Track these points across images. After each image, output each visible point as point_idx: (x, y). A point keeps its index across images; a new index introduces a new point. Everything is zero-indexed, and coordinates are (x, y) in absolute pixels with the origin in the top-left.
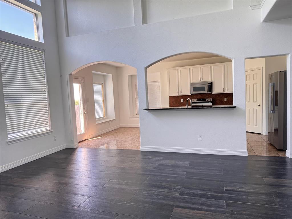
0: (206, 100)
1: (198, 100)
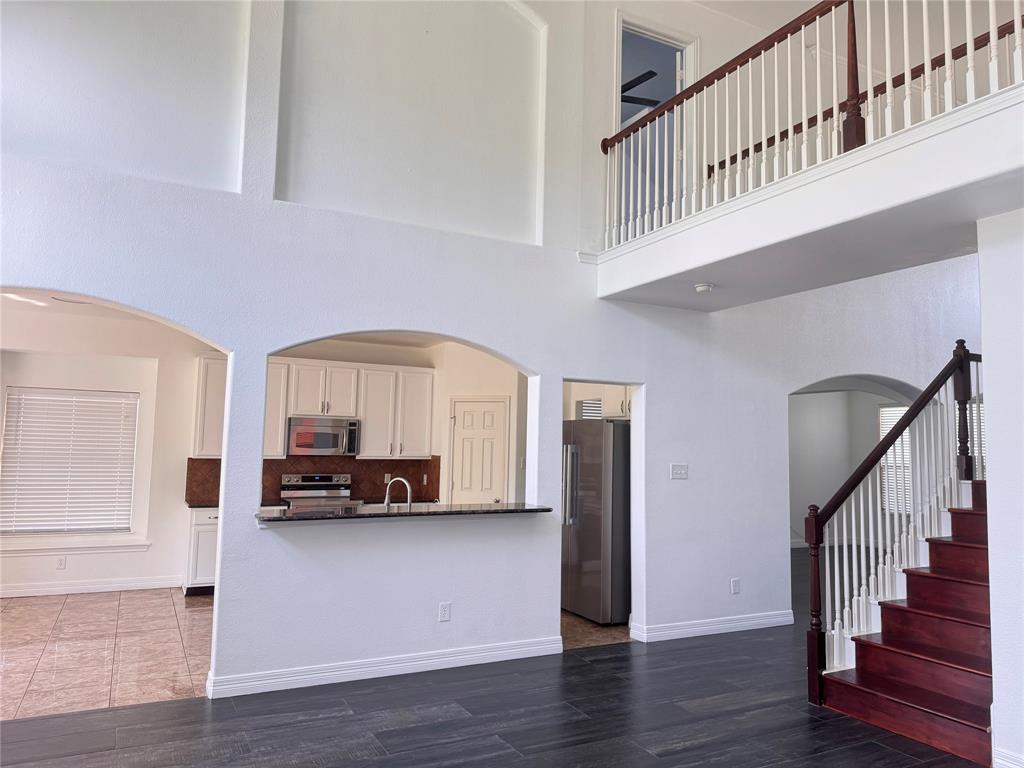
0: (330, 479)
1: (304, 479)
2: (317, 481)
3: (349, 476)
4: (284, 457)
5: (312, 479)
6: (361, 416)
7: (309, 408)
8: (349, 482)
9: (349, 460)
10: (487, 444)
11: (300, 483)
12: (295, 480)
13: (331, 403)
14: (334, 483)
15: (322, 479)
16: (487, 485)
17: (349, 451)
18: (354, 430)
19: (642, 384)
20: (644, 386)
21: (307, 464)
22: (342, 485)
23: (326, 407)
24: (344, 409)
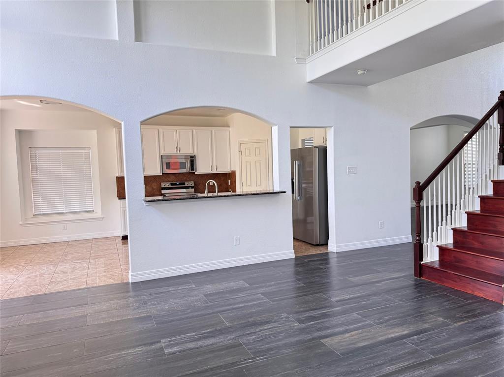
0: (184, 184)
1: (172, 184)
2: (178, 185)
3: (193, 182)
4: (161, 174)
5: (176, 184)
6: (195, 153)
7: (170, 150)
8: (193, 185)
9: (192, 174)
10: (258, 164)
11: (170, 186)
12: (168, 185)
13: (181, 147)
14: (186, 186)
15: (180, 184)
16: (259, 183)
17: (192, 170)
18: (192, 160)
19: (332, 127)
20: (333, 128)
21: (172, 177)
22: (190, 187)
23: (178, 149)
24: (187, 150)
